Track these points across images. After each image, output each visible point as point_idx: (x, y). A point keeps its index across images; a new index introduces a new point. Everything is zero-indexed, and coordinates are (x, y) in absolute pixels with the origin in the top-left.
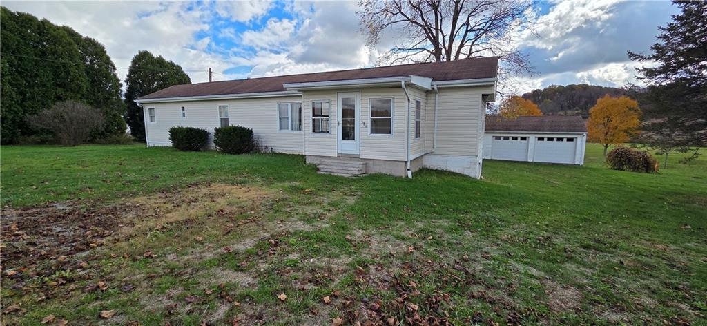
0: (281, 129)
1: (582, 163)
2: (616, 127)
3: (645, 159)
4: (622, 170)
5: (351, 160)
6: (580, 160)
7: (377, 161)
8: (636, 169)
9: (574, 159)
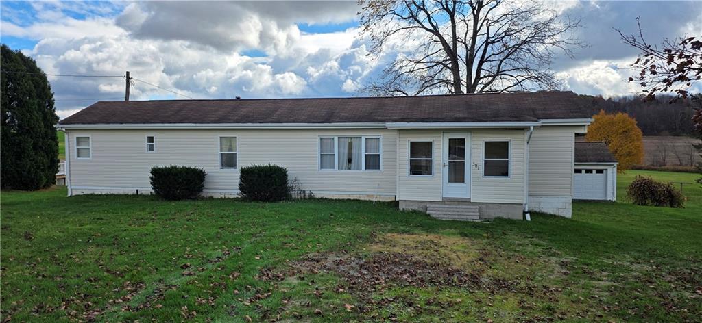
0: (322, 167)
1: (614, 199)
2: (616, 152)
3: (670, 192)
4: (645, 205)
5: (459, 204)
6: (611, 196)
7: (490, 205)
8: (660, 203)
9: (606, 194)
